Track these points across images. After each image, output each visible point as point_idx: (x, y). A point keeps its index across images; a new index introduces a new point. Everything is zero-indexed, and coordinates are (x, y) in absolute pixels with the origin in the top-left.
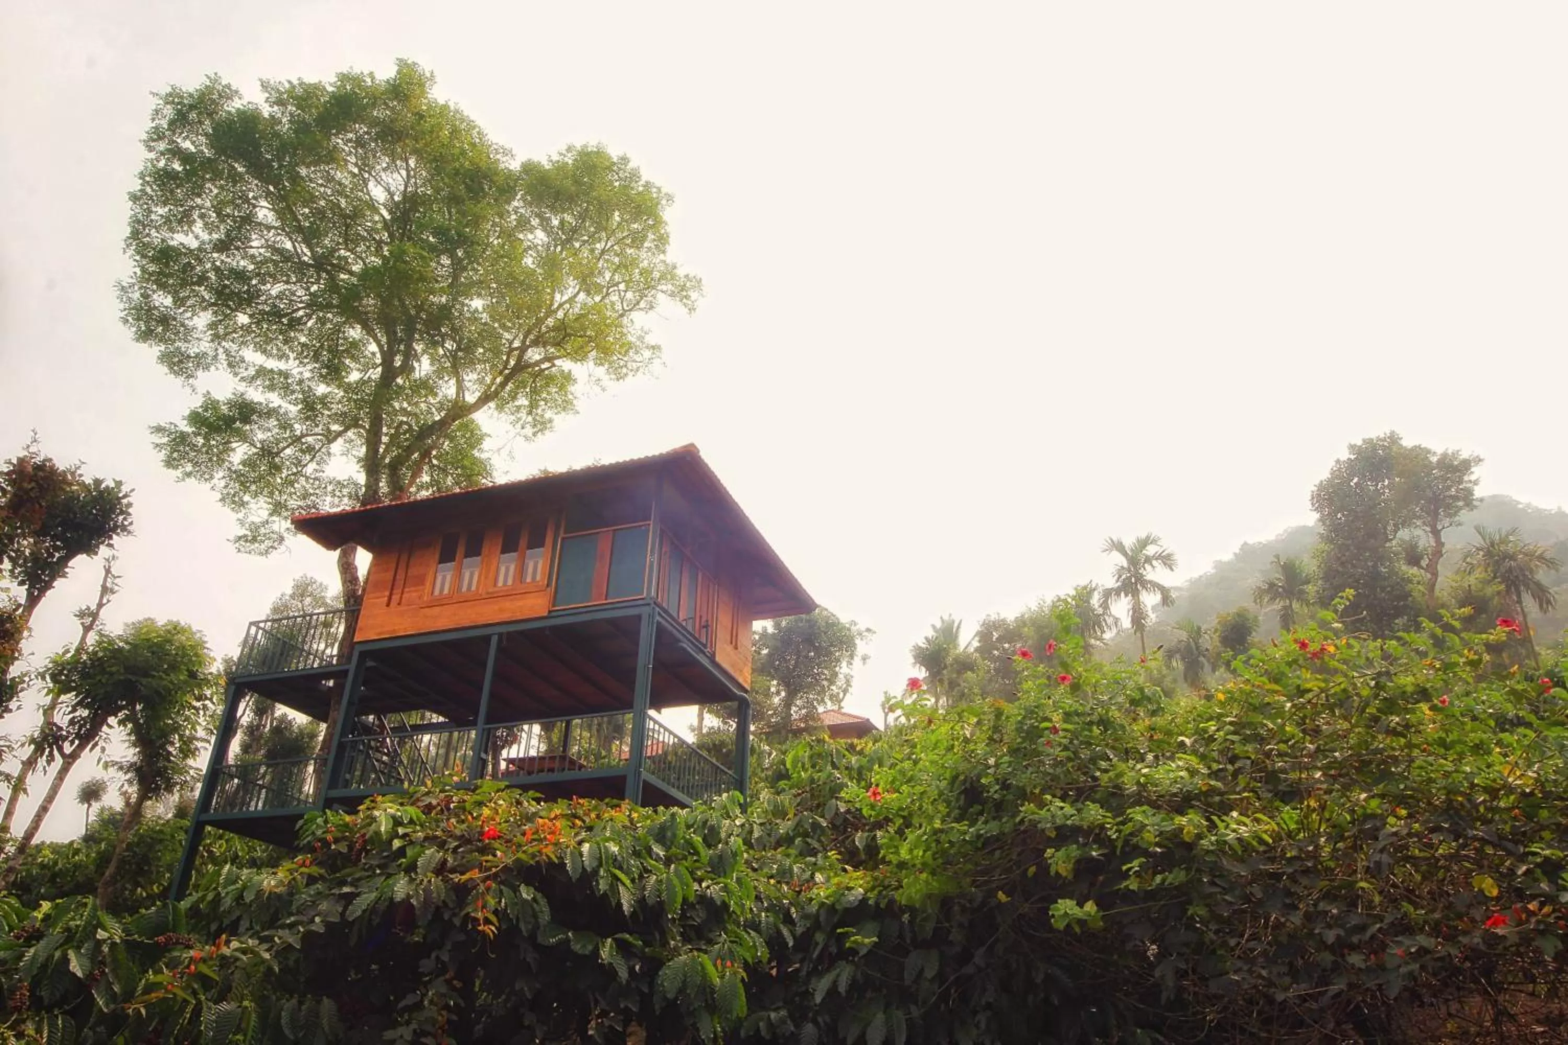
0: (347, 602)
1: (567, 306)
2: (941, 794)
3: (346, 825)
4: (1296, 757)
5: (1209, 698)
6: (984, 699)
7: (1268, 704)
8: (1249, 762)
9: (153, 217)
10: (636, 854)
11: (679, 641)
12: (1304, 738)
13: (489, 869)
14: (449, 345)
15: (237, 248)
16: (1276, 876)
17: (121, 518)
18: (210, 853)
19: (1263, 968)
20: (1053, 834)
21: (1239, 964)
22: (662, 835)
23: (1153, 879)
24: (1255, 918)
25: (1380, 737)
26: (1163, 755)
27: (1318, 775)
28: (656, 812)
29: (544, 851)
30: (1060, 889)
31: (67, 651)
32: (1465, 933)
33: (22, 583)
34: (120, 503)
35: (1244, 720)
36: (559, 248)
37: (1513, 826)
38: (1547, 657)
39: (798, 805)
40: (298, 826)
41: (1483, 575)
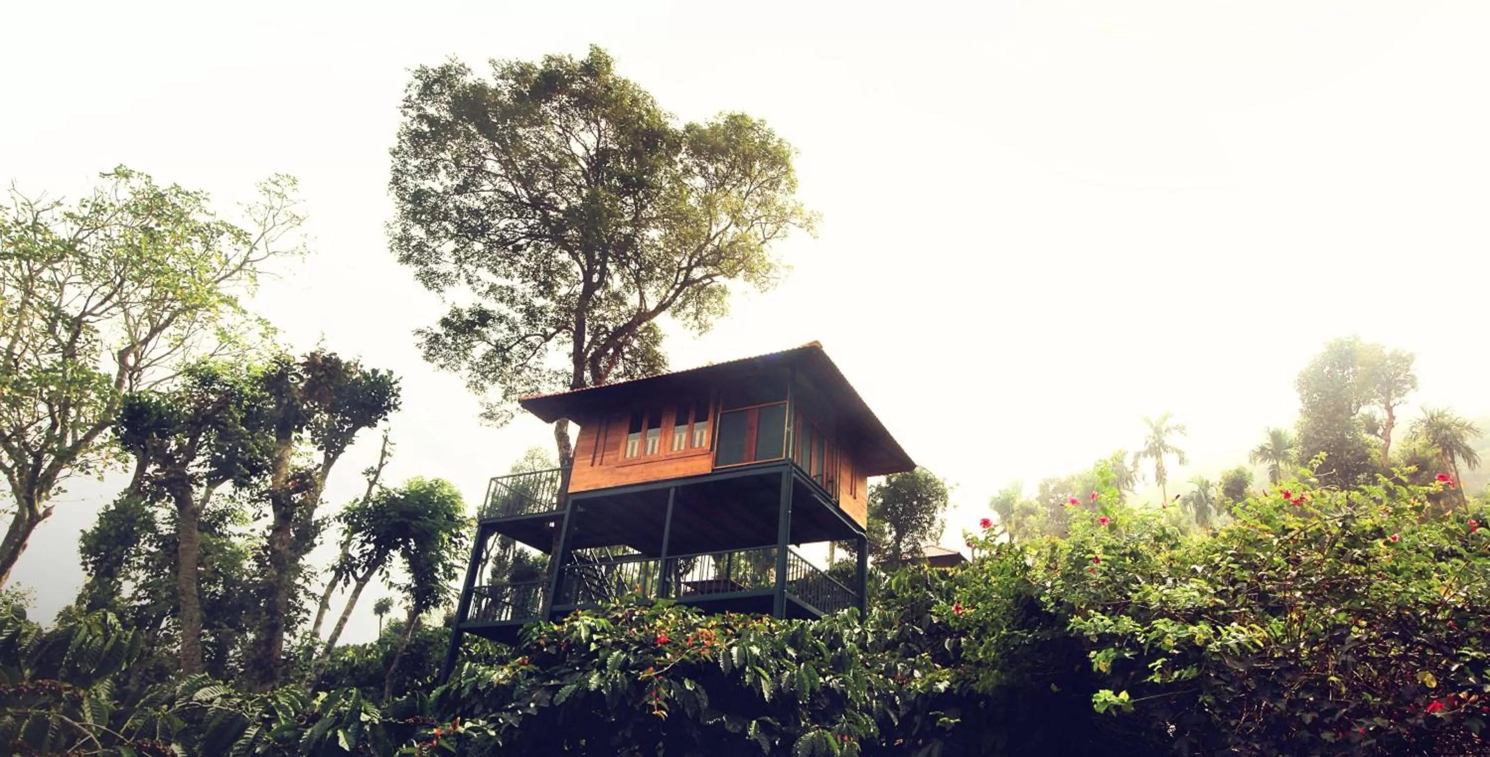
0: (562, 463)
1: (721, 235)
2: (1008, 609)
3: (555, 632)
4: (1282, 581)
5: (1215, 535)
6: (1042, 536)
7: (1261, 540)
8: (1245, 584)
9: (409, 167)
10: (774, 655)
11: (811, 492)
12: (1288, 566)
13: (662, 667)
14: (633, 265)
15: (473, 192)
16: (1267, 672)
17: (393, 399)
18: (469, 653)
19: (1257, 743)
20: (1095, 640)
21: (1238, 739)
22: (794, 640)
23: (1172, 675)
24: (1251, 705)
25: (1346, 565)
26: (1180, 580)
27: (1298, 594)
28: (790, 623)
29: (702, 653)
30: (1102, 681)
31: (357, 500)
32: (1411, 716)
33: (320, 449)
34: (391, 387)
35: (1242, 552)
36: (715, 190)
37: (1448, 634)
38: (1474, 504)
39: (902, 617)
40: (518, 634)
41: (1426, 441)
